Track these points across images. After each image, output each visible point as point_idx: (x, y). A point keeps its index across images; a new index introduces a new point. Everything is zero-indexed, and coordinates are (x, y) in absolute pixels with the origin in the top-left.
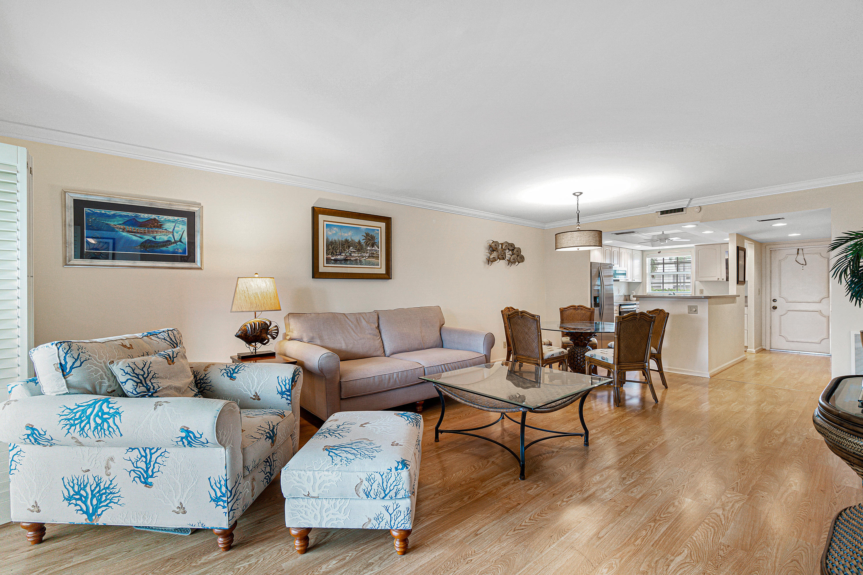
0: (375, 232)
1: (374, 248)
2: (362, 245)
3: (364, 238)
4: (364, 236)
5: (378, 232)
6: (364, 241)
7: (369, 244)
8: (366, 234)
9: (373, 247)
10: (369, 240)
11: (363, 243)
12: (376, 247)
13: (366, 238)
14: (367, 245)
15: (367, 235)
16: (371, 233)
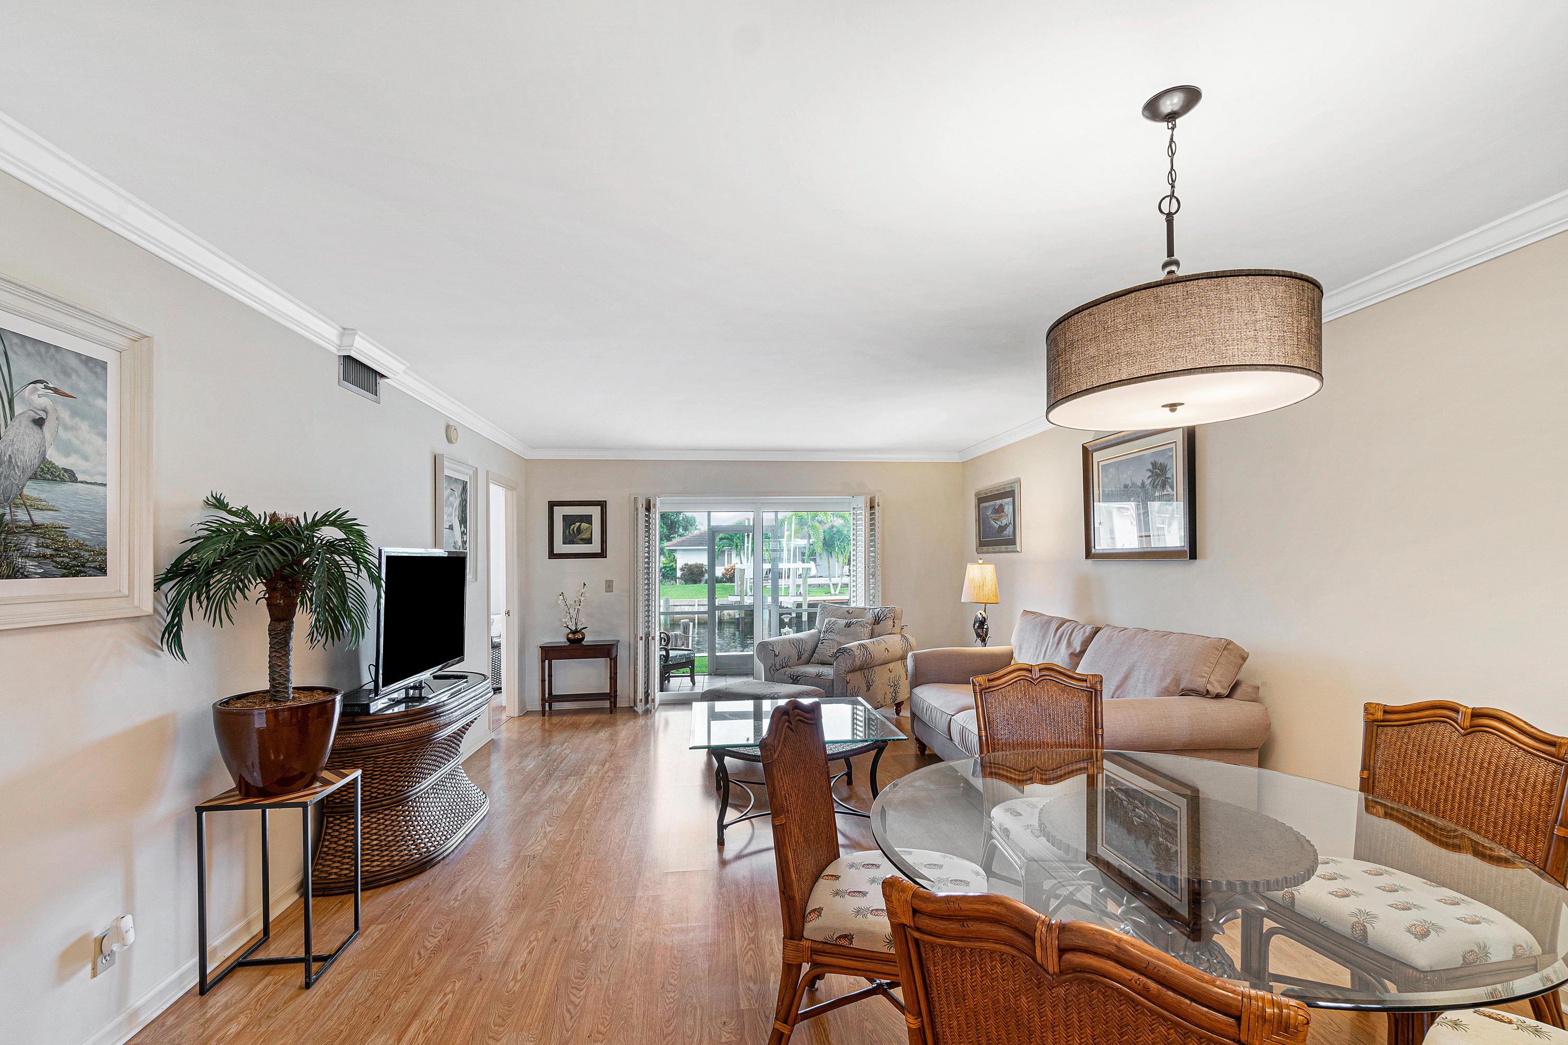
0: (1167, 456)
1: (1165, 492)
2: (1148, 489)
3: (1150, 474)
4: (1150, 470)
5: (1171, 454)
6: (1150, 480)
7: (1157, 484)
8: (1152, 464)
9: (1163, 490)
10: (1158, 475)
11: (1148, 485)
12: (1169, 489)
13: (1152, 472)
14: (1154, 487)
15: (1154, 465)
16: (1161, 460)
